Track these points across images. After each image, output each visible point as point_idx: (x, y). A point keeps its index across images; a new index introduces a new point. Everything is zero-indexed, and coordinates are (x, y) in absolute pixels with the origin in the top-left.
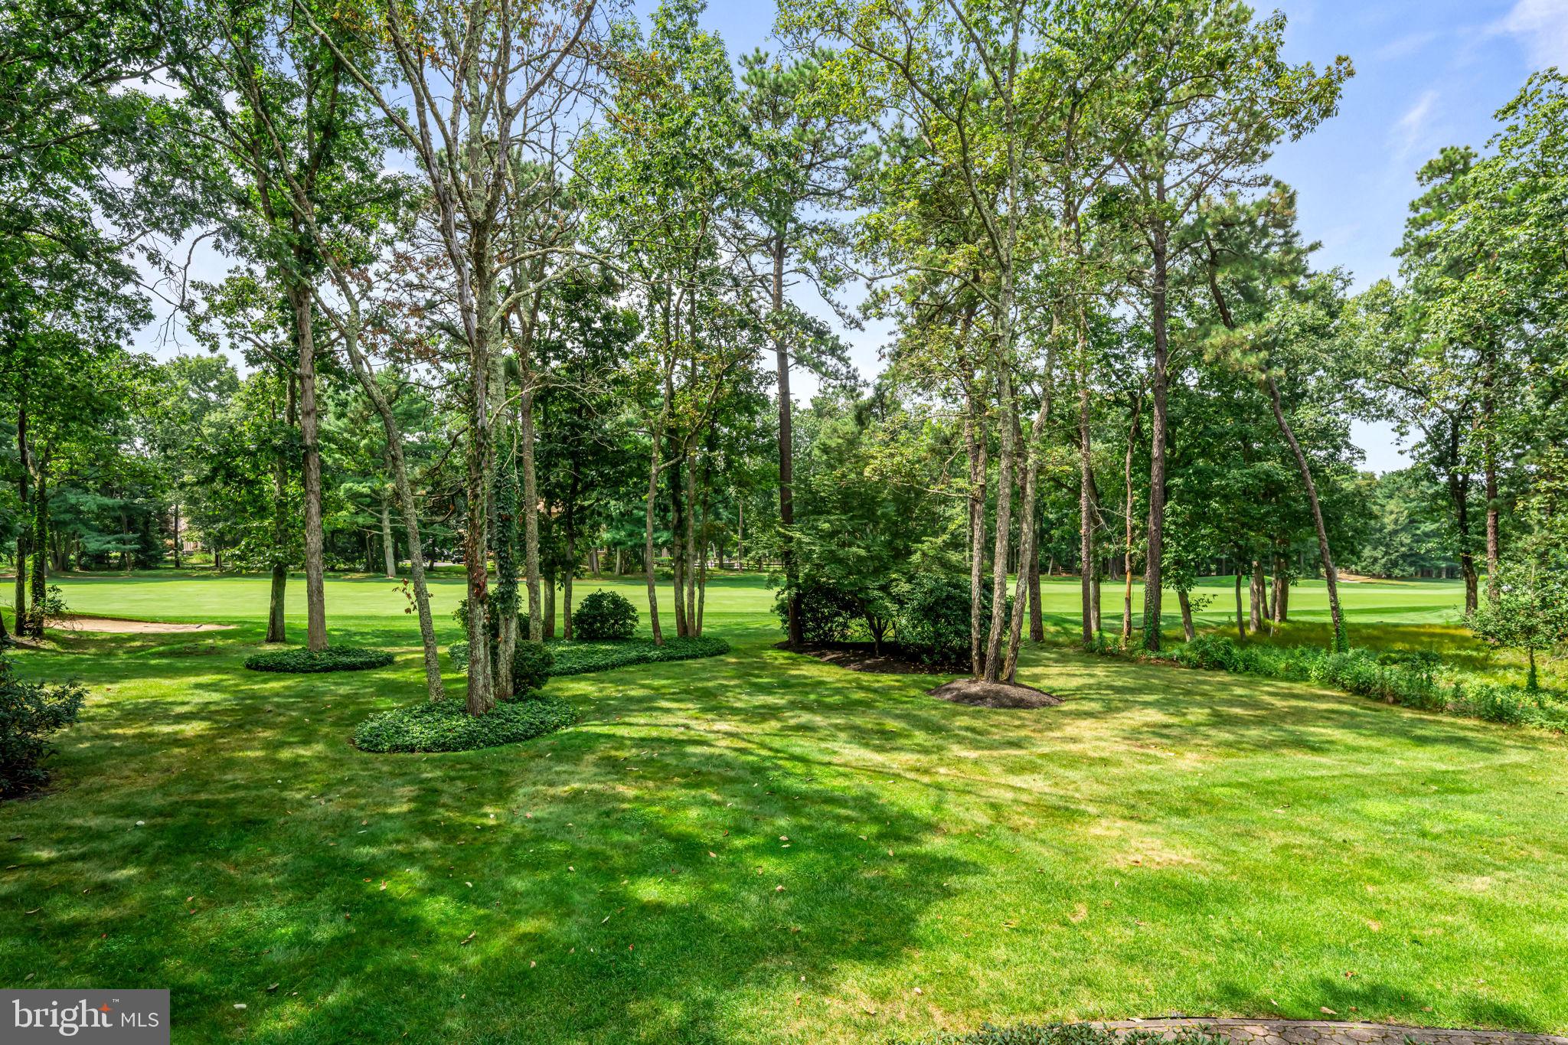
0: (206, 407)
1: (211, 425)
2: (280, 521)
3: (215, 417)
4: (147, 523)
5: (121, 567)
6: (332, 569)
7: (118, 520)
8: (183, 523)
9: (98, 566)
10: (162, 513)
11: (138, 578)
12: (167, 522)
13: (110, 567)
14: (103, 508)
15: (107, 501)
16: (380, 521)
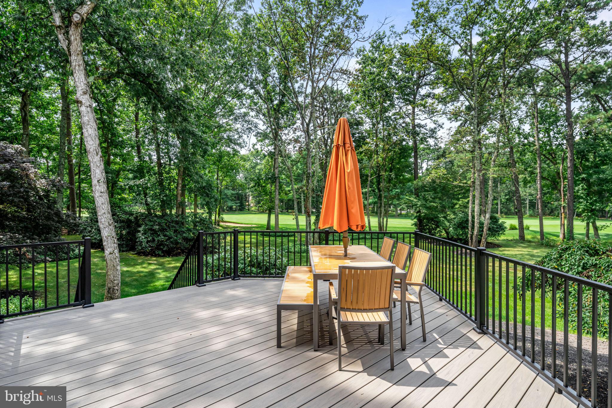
0: (257, 164)
1: (258, 169)
2: (270, 197)
3: (259, 167)
4: (242, 198)
5: (235, 211)
6: (288, 212)
7: (235, 197)
8: (251, 198)
9: (231, 210)
10: (245, 195)
11: (239, 214)
12: (247, 198)
13: (233, 211)
14: (233, 194)
15: (233, 192)
16: (301, 196)
